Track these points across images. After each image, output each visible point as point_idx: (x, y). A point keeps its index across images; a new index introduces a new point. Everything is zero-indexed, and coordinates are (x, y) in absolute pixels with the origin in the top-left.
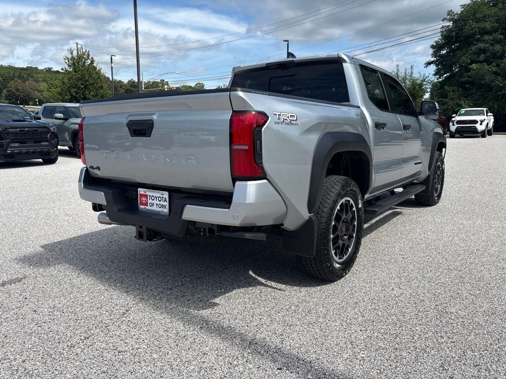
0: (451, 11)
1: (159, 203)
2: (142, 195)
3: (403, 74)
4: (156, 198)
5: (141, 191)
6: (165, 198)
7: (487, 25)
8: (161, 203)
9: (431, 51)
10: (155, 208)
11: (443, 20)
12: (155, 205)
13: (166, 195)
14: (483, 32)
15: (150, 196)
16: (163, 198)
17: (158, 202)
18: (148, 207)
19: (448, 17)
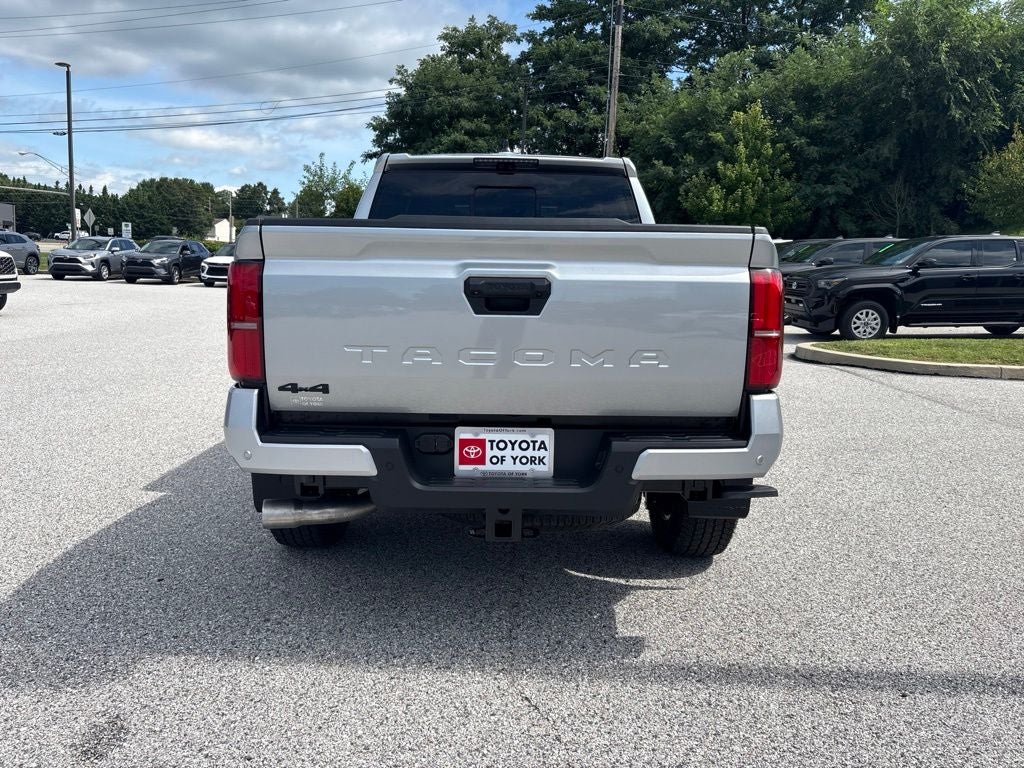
0: (403, 66)
1: (521, 453)
2: (464, 443)
3: (330, 171)
4: (513, 444)
5: (463, 433)
6: (543, 442)
7: (465, 102)
8: (530, 453)
9: (372, 135)
10: (508, 466)
11: (391, 81)
12: (509, 461)
13: (547, 436)
14: (457, 114)
15: (492, 442)
16: (534, 442)
17: (518, 452)
18: (488, 467)
19: (399, 77)
